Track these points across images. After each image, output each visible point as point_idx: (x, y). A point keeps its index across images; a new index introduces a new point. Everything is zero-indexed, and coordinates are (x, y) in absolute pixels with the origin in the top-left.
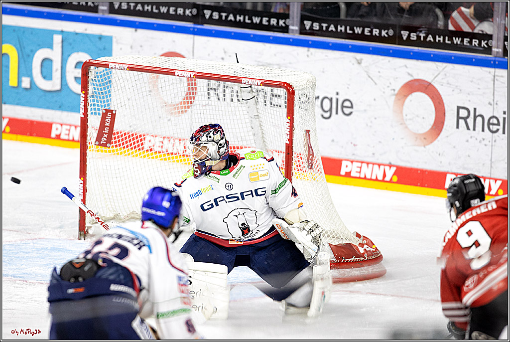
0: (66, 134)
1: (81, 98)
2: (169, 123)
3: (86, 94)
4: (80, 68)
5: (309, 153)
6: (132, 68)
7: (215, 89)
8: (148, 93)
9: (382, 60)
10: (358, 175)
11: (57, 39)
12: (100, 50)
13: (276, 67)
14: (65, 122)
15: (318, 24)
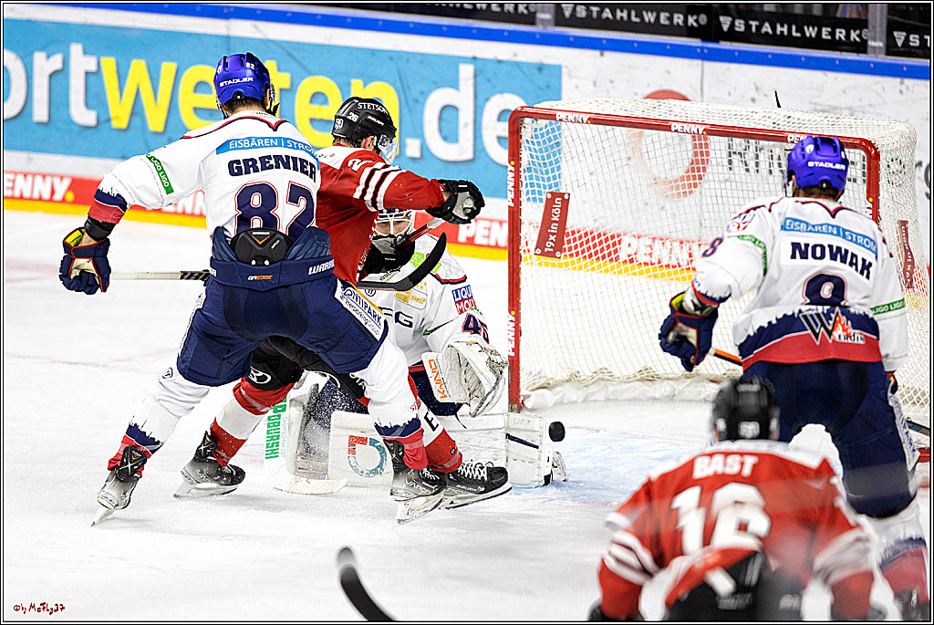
0: (484, 237)
1: (509, 173)
2: (663, 213)
3: (517, 166)
4: (505, 121)
5: (906, 260)
6: (596, 120)
7: (740, 153)
8: (624, 162)
11: (466, 72)
12: (541, 89)
13: (846, 112)
15: (917, 36)
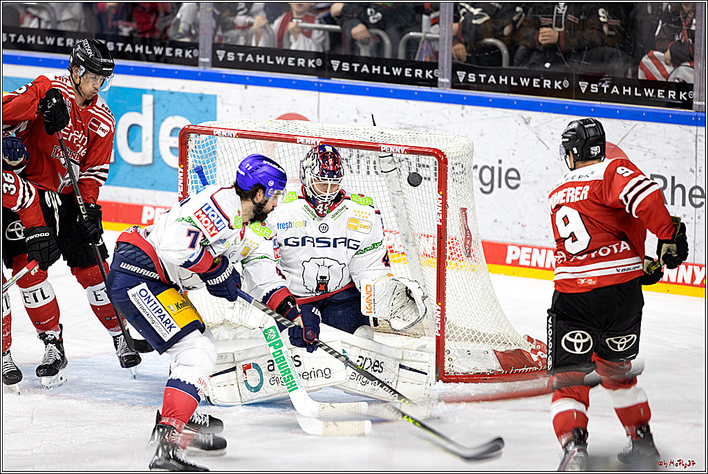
1: (179, 173)
3: (185, 168)
4: (176, 136)
5: (466, 237)
6: (241, 136)
9: (556, 118)
10: (528, 263)
11: (148, 100)
12: (202, 113)
13: (422, 130)
14: (159, 204)
15: (474, 75)
